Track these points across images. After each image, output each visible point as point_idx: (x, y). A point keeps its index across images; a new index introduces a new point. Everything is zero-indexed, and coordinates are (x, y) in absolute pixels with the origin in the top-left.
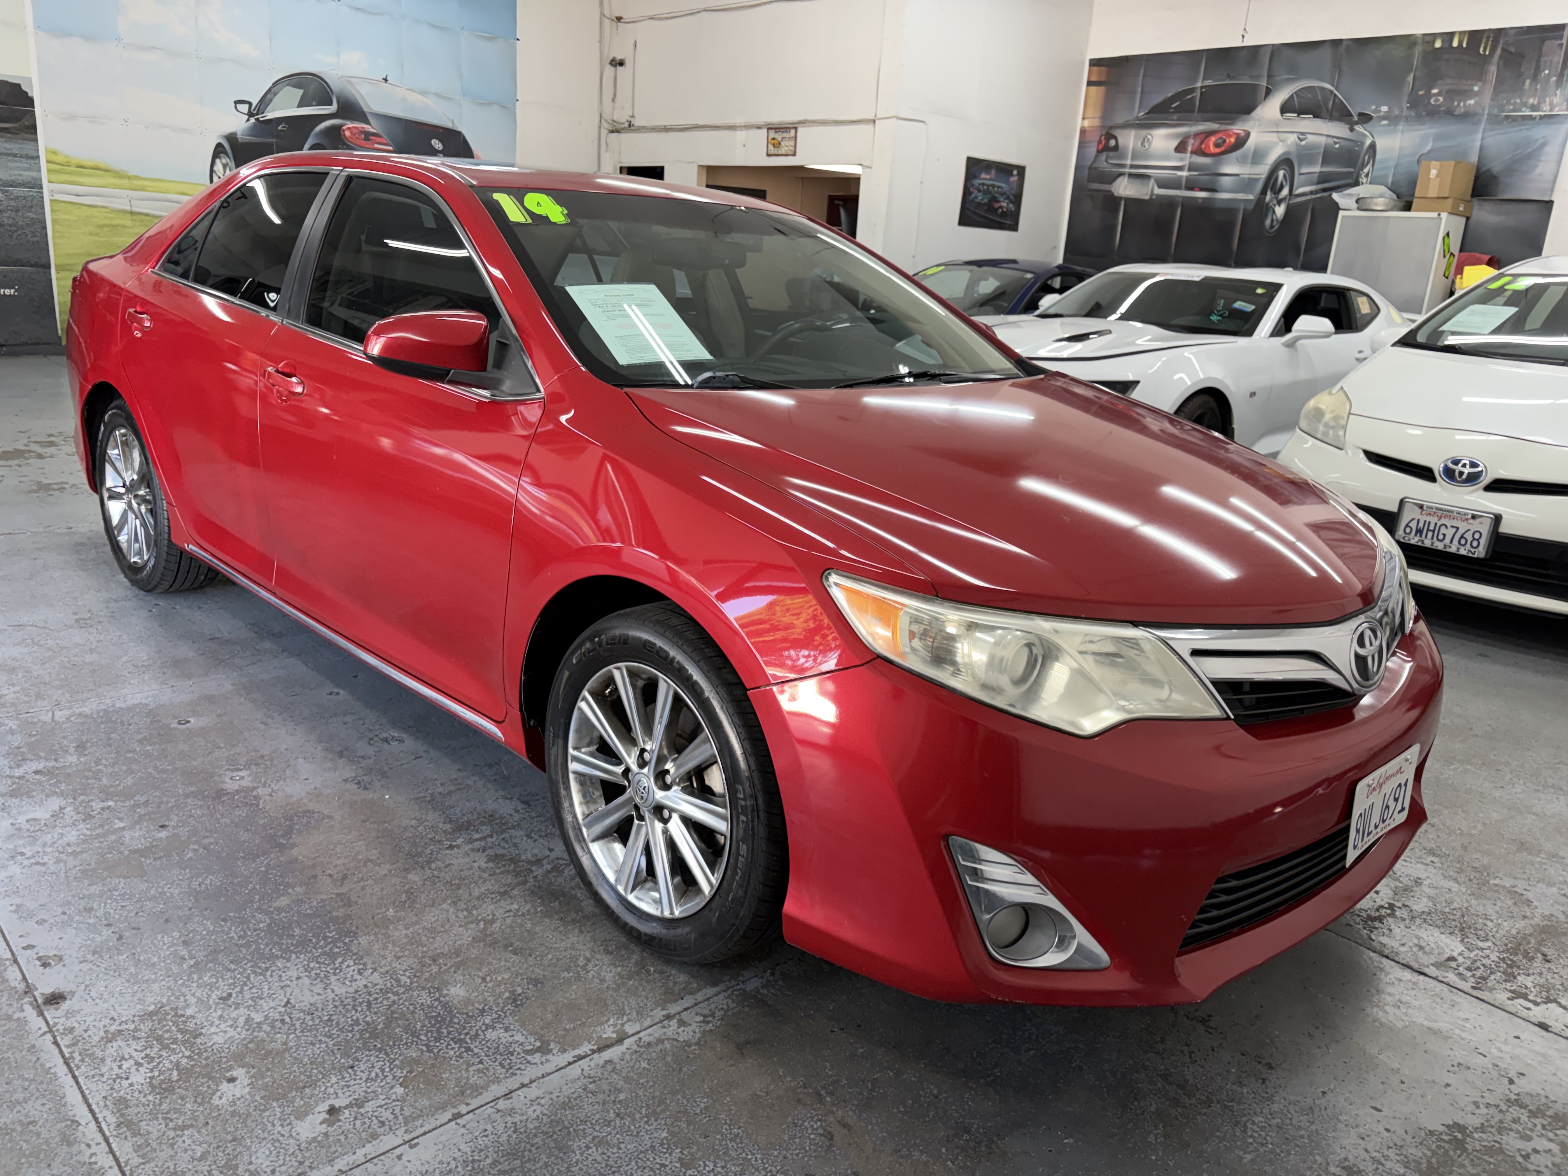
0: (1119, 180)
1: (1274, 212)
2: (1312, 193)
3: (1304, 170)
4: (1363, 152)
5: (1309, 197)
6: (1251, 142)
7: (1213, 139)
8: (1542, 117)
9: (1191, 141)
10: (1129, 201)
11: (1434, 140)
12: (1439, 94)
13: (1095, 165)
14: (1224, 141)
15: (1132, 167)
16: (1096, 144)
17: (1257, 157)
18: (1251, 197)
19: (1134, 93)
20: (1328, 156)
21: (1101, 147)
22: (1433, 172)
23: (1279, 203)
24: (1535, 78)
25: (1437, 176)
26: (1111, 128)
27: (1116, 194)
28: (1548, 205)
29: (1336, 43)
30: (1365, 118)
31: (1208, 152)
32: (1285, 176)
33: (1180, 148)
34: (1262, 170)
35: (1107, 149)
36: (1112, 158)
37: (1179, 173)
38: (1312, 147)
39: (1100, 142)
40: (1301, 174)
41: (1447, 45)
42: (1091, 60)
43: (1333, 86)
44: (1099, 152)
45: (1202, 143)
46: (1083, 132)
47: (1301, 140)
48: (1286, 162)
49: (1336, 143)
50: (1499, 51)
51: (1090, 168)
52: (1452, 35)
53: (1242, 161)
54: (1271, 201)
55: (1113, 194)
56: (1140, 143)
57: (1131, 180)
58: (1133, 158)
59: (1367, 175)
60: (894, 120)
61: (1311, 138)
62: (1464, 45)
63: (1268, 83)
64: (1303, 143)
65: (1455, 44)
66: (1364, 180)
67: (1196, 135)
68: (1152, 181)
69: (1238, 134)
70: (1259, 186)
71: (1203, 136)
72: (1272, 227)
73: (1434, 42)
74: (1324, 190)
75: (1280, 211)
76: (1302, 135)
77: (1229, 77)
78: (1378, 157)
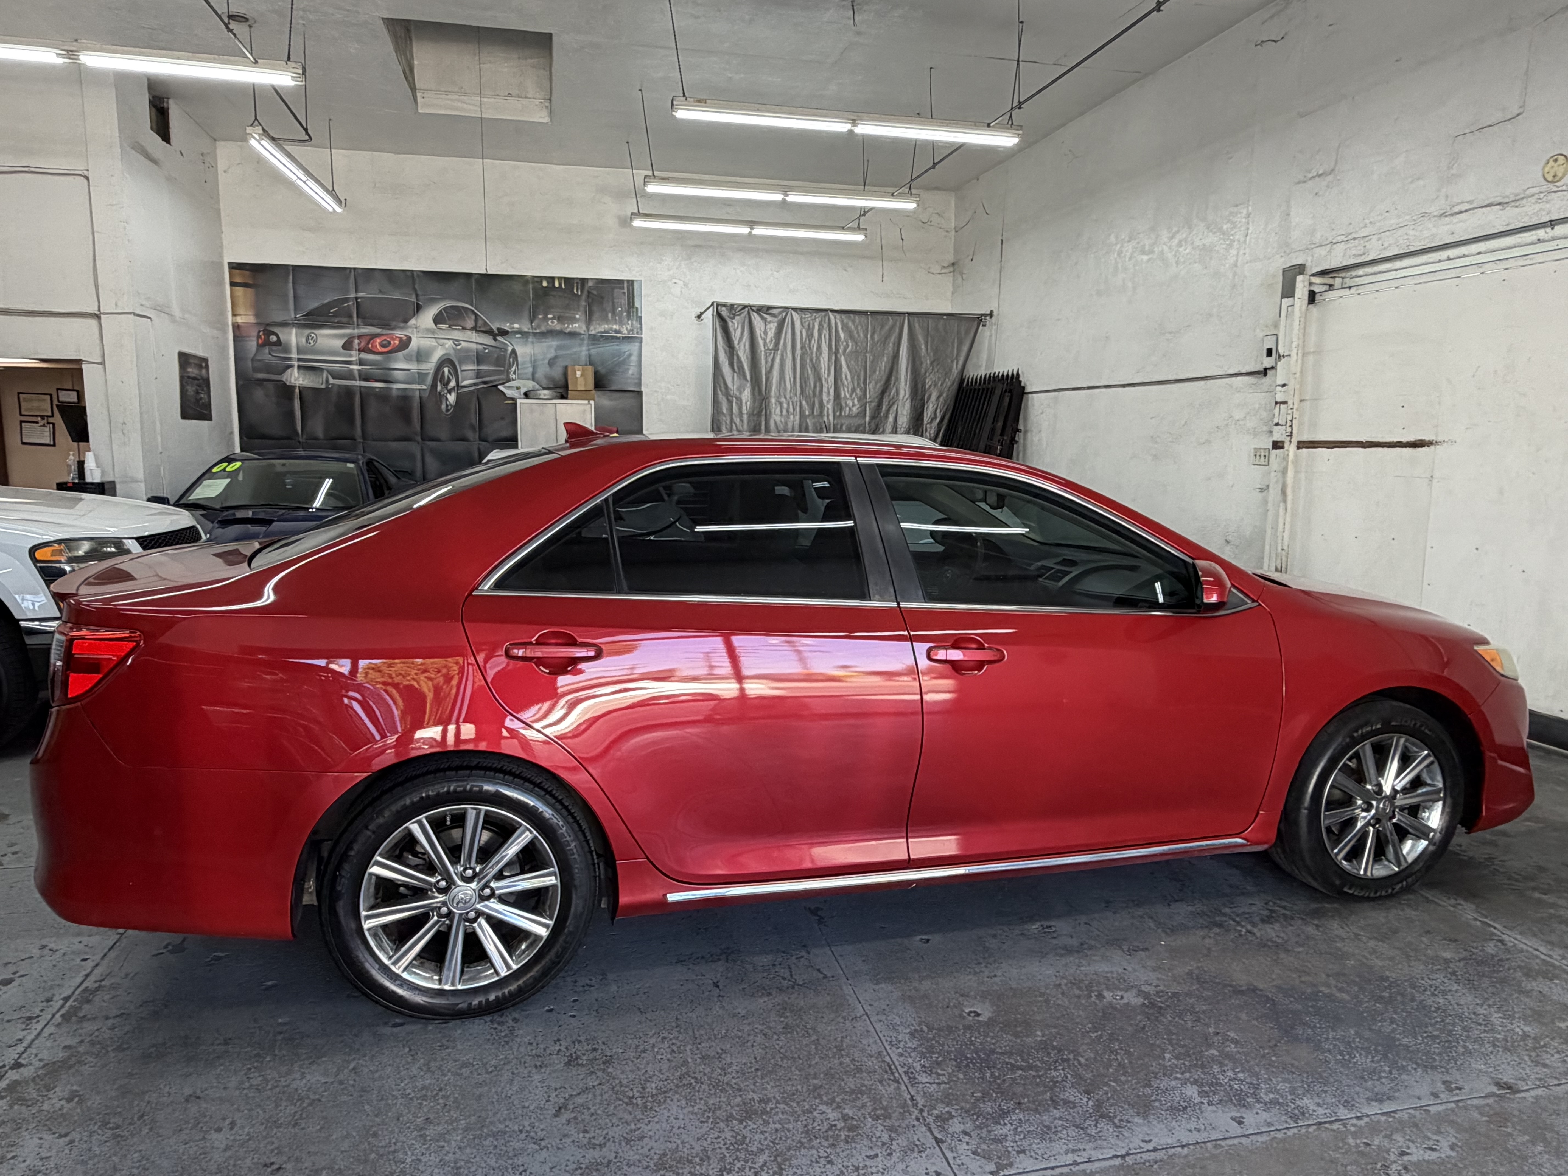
0: (289, 371)
1: (447, 399)
2: (475, 384)
3: (464, 368)
4: (508, 356)
5: (473, 388)
6: (414, 344)
7: (378, 341)
8: (624, 338)
9: (356, 341)
10: (302, 390)
11: (556, 350)
12: (553, 318)
13: (259, 358)
14: (389, 343)
15: (299, 360)
16: (255, 339)
17: (421, 356)
18: (424, 387)
19: (285, 296)
20: (480, 358)
21: (260, 341)
22: (578, 374)
23: (450, 392)
24: (614, 313)
25: (582, 375)
26: (268, 325)
27: (288, 383)
28: (639, 393)
29: (468, 275)
30: (503, 333)
31: (375, 350)
32: (449, 371)
33: (347, 346)
34: (429, 367)
35: (267, 343)
36: (275, 351)
37: (352, 367)
38: (467, 350)
39: (259, 337)
40: (462, 371)
41: (551, 285)
42: (229, 263)
43: (472, 305)
44: (260, 346)
45: (368, 343)
46: (236, 327)
47: (457, 345)
48: (446, 361)
49: (485, 349)
50: (585, 293)
51: (253, 360)
52: (553, 279)
53: (408, 359)
54: (442, 390)
55: (285, 384)
56: (304, 340)
57: (301, 371)
58: (298, 353)
59: (514, 373)
60: (132, 316)
61: (464, 344)
62: (563, 286)
63: (417, 300)
64: (459, 347)
65: (557, 285)
66: (514, 376)
67: (360, 337)
68: (325, 374)
69: (400, 338)
70: (429, 379)
71: (368, 338)
72: (448, 410)
73: (541, 282)
74: (484, 383)
75: (452, 398)
76: (456, 342)
77: (381, 292)
78: (520, 359)
